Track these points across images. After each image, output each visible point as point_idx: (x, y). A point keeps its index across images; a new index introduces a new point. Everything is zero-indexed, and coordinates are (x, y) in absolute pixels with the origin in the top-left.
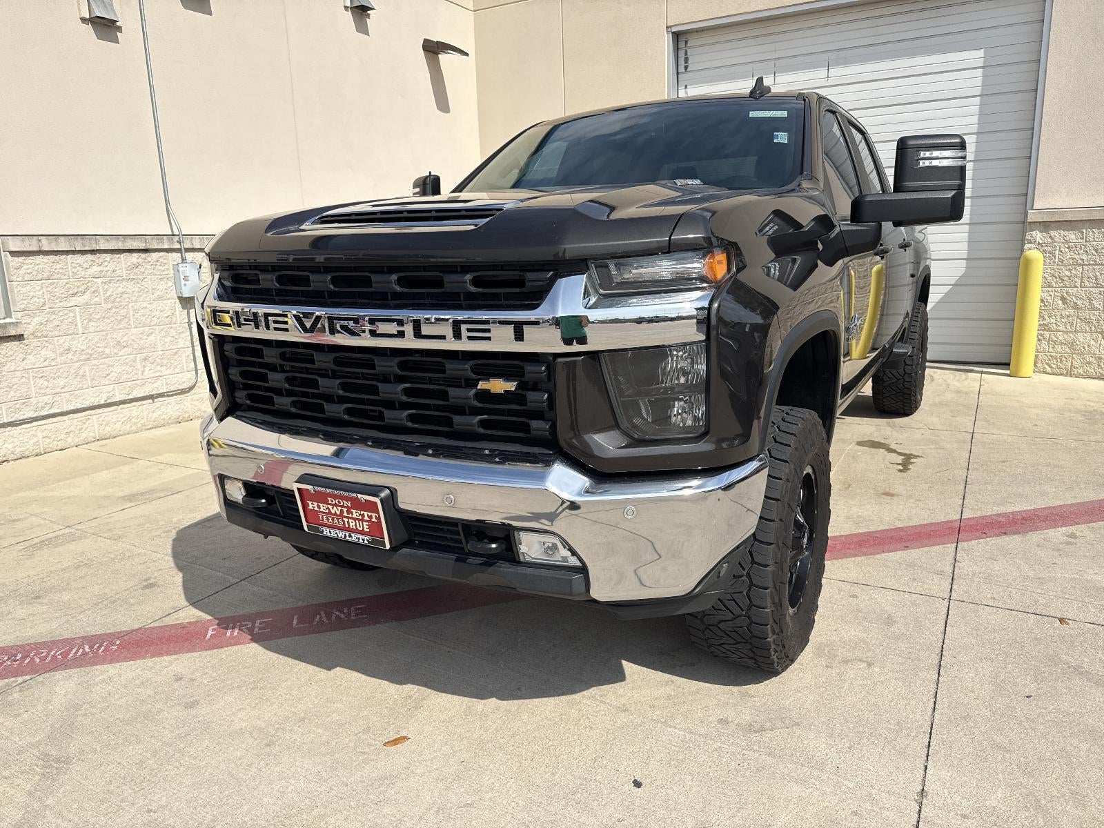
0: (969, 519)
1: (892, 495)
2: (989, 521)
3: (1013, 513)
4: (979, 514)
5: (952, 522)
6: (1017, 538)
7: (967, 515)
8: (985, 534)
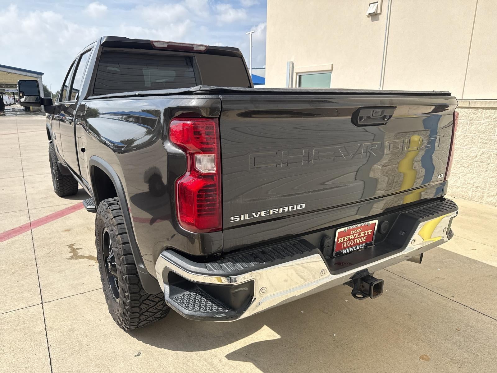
0: (28, 231)
1: (66, 231)
2: (19, 233)
3: (9, 238)
4: (24, 234)
5: (34, 228)
6: (7, 230)
7: (29, 232)
8: (20, 227)
